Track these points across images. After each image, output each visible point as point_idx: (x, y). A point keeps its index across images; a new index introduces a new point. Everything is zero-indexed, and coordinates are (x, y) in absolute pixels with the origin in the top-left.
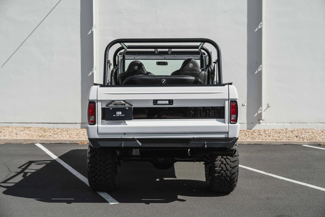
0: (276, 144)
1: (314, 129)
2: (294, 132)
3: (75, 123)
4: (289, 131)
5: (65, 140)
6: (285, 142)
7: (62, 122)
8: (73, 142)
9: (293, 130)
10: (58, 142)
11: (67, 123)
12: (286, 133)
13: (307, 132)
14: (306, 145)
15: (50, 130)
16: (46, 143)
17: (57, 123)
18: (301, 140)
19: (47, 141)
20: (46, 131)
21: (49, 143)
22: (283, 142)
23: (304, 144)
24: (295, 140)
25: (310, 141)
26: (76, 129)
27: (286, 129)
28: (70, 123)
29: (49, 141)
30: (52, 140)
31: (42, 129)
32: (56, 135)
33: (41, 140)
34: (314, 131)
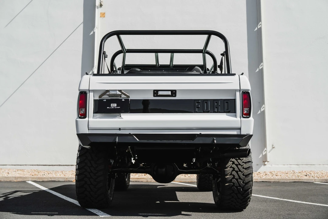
0: (285, 182)
1: (323, 171)
2: (302, 173)
3: (71, 165)
4: (296, 172)
5: (58, 178)
6: (294, 179)
7: (58, 164)
8: (68, 180)
9: (301, 172)
10: (51, 180)
11: (63, 165)
12: (294, 173)
13: (316, 173)
14: (318, 182)
15: (44, 172)
16: (38, 180)
17: (52, 165)
18: (312, 178)
19: (39, 178)
20: (40, 172)
21: (42, 180)
22: (293, 179)
23: (315, 182)
24: (305, 178)
25: (321, 178)
26: (72, 171)
27: (293, 171)
28: (66, 165)
29: (42, 178)
30: (44, 178)
31: (37, 171)
32: (50, 174)
33: (33, 178)
34: (323, 172)
